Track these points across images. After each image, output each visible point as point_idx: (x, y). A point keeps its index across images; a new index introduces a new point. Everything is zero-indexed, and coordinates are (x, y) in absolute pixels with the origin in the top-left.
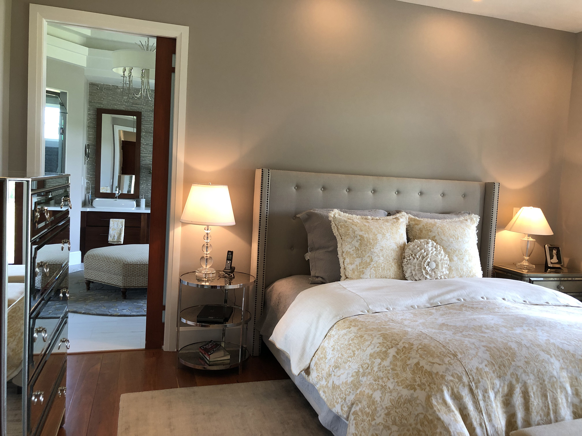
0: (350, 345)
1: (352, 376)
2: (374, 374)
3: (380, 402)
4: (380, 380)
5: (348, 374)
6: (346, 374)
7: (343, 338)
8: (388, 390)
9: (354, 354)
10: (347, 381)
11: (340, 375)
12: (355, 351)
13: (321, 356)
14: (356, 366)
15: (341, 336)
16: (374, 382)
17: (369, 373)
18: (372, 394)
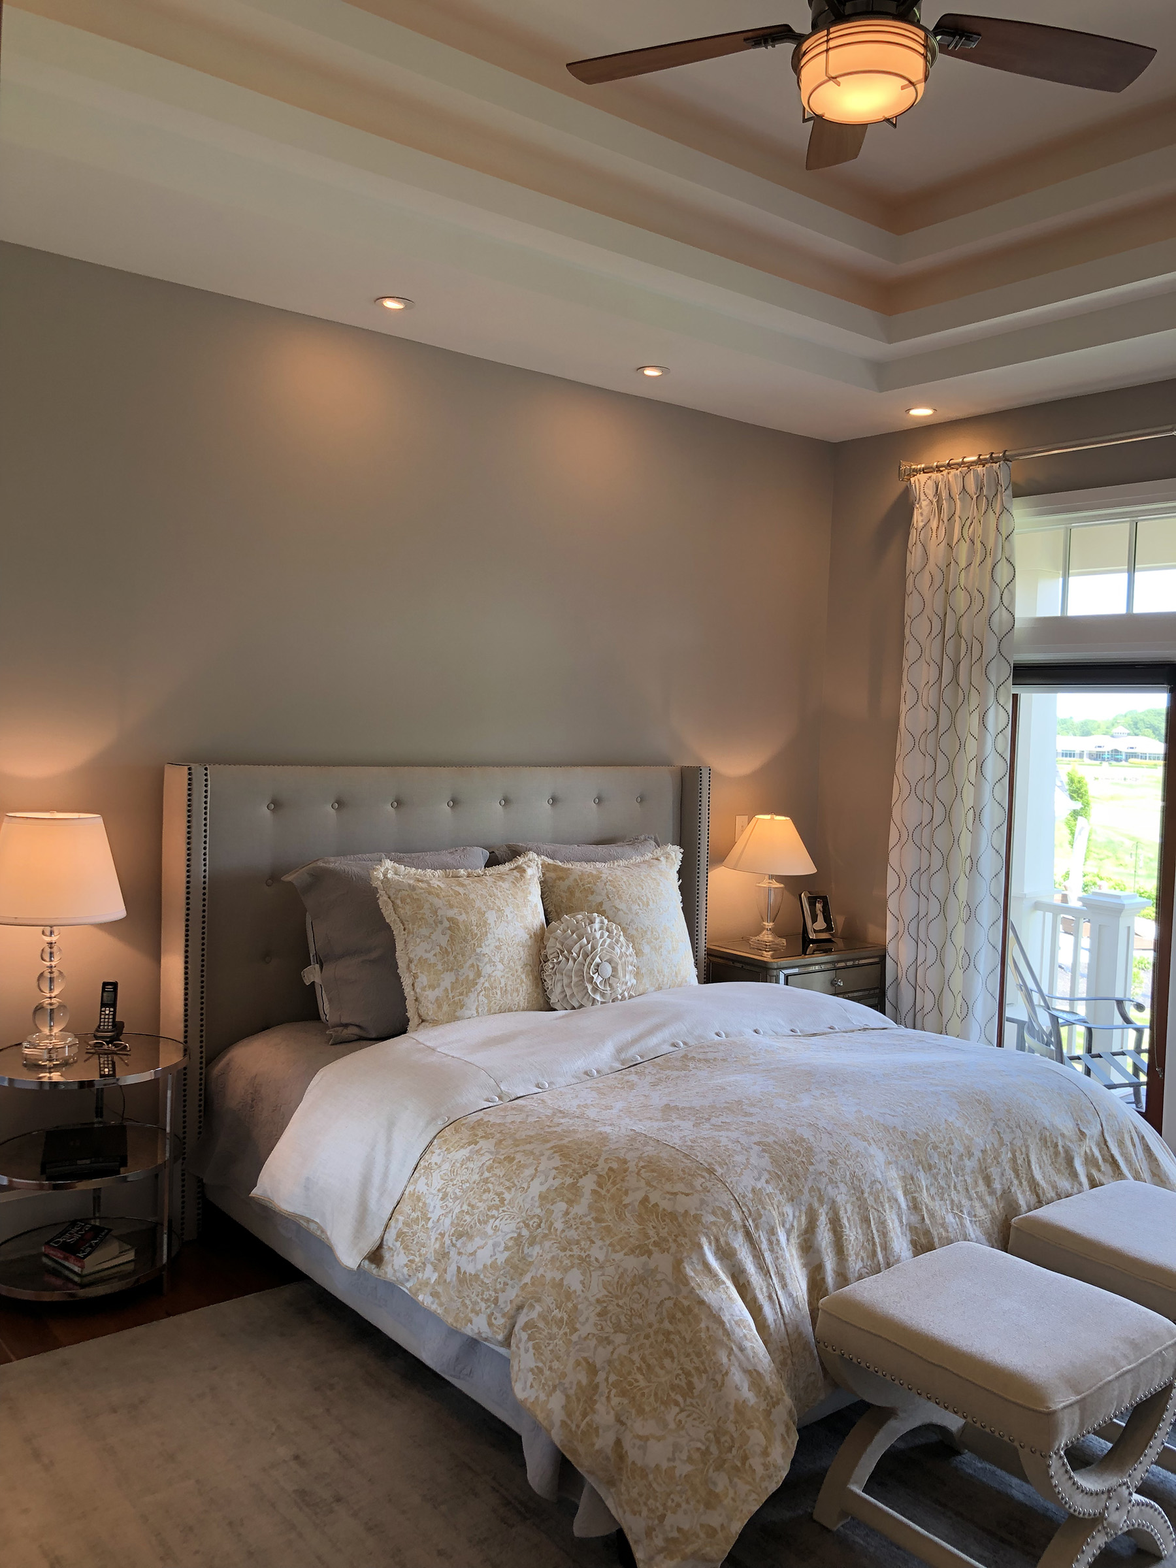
0: (486, 1181)
1: (507, 1248)
2: (556, 1236)
3: (583, 1291)
4: (574, 1247)
5: (495, 1245)
6: (489, 1247)
7: (464, 1166)
8: (596, 1264)
9: (502, 1200)
10: (494, 1262)
11: (475, 1251)
12: (502, 1193)
13: (414, 1215)
14: (513, 1226)
15: (458, 1165)
16: (563, 1254)
17: (545, 1236)
18: (562, 1279)
